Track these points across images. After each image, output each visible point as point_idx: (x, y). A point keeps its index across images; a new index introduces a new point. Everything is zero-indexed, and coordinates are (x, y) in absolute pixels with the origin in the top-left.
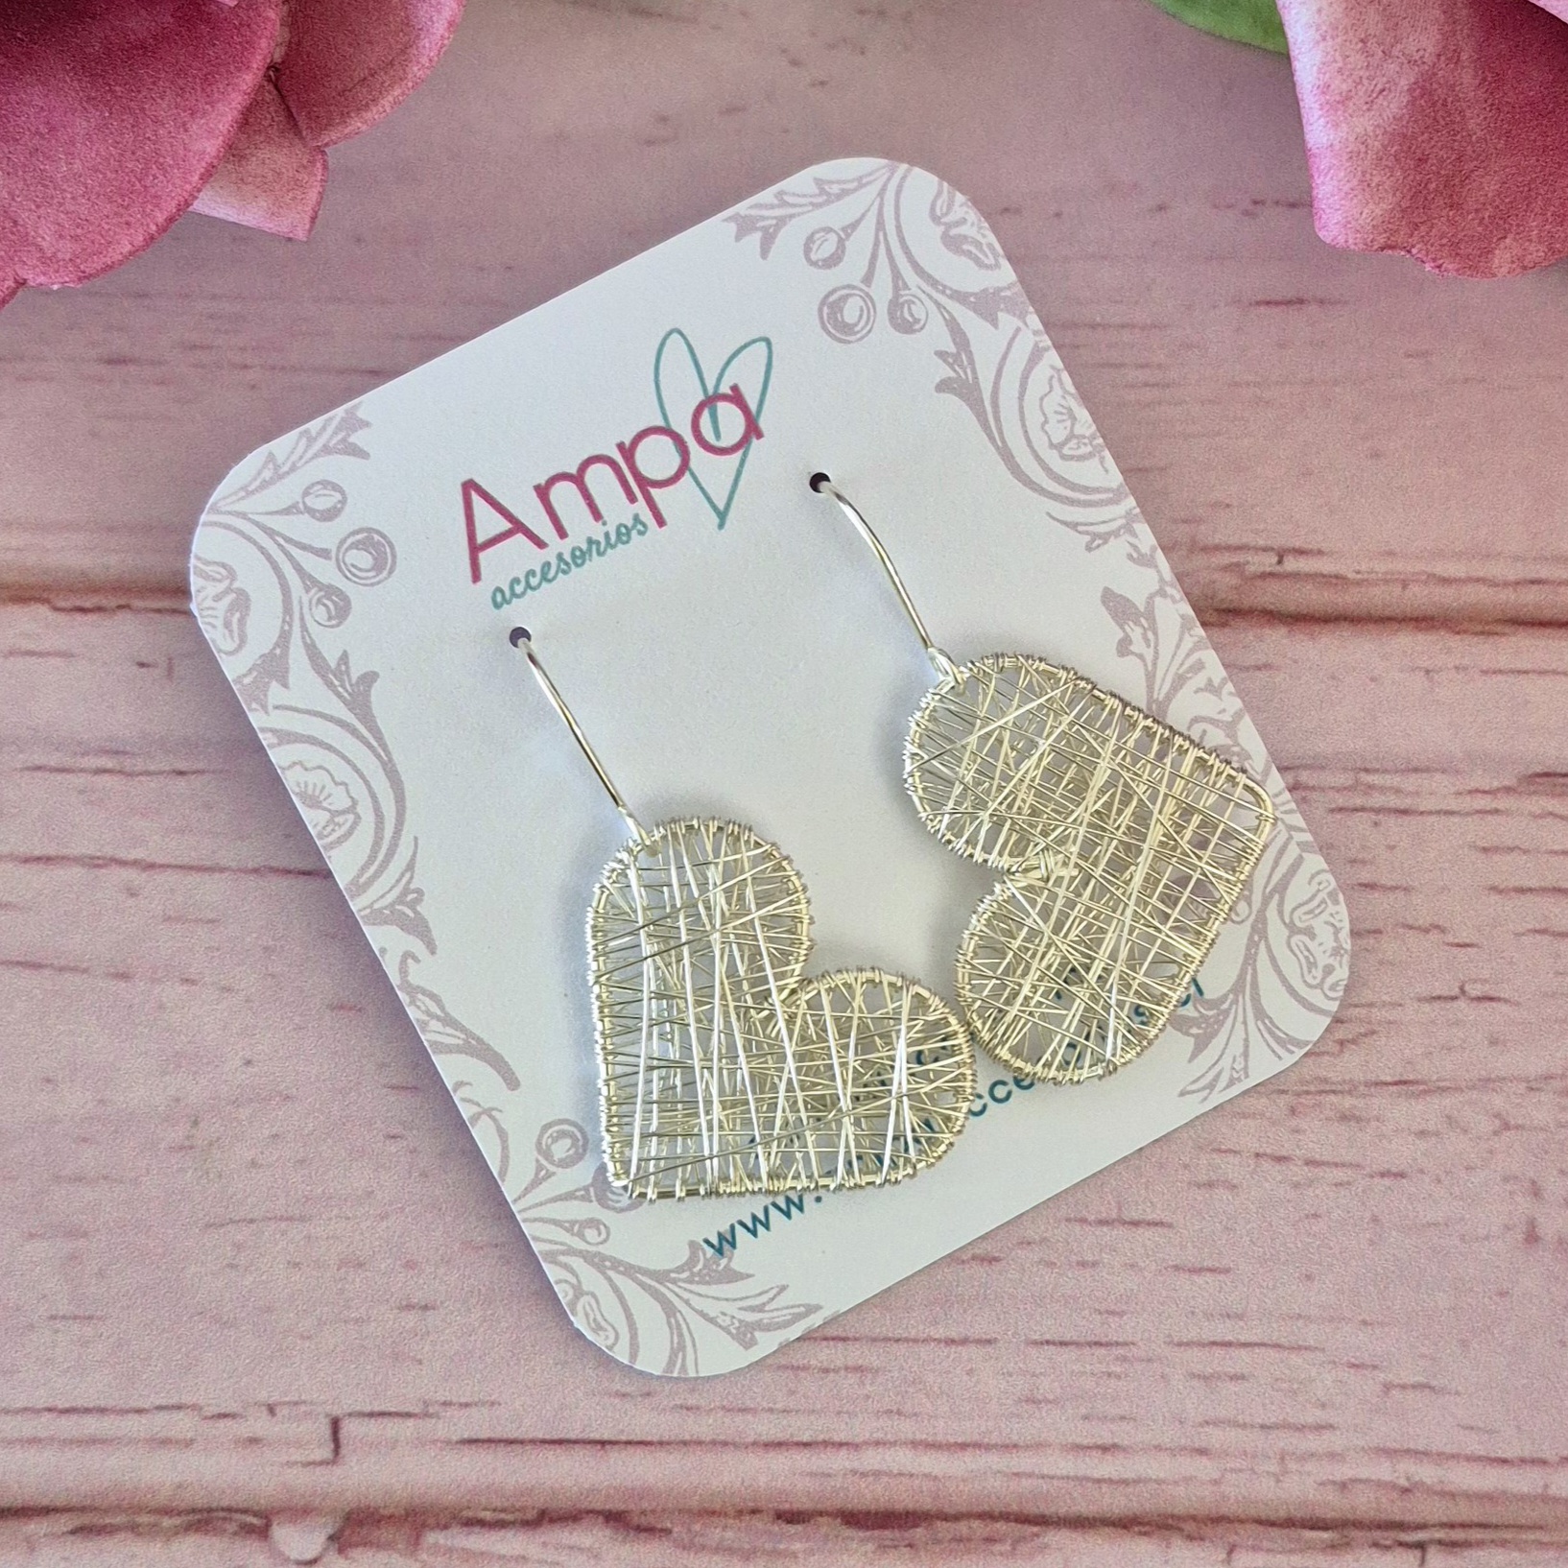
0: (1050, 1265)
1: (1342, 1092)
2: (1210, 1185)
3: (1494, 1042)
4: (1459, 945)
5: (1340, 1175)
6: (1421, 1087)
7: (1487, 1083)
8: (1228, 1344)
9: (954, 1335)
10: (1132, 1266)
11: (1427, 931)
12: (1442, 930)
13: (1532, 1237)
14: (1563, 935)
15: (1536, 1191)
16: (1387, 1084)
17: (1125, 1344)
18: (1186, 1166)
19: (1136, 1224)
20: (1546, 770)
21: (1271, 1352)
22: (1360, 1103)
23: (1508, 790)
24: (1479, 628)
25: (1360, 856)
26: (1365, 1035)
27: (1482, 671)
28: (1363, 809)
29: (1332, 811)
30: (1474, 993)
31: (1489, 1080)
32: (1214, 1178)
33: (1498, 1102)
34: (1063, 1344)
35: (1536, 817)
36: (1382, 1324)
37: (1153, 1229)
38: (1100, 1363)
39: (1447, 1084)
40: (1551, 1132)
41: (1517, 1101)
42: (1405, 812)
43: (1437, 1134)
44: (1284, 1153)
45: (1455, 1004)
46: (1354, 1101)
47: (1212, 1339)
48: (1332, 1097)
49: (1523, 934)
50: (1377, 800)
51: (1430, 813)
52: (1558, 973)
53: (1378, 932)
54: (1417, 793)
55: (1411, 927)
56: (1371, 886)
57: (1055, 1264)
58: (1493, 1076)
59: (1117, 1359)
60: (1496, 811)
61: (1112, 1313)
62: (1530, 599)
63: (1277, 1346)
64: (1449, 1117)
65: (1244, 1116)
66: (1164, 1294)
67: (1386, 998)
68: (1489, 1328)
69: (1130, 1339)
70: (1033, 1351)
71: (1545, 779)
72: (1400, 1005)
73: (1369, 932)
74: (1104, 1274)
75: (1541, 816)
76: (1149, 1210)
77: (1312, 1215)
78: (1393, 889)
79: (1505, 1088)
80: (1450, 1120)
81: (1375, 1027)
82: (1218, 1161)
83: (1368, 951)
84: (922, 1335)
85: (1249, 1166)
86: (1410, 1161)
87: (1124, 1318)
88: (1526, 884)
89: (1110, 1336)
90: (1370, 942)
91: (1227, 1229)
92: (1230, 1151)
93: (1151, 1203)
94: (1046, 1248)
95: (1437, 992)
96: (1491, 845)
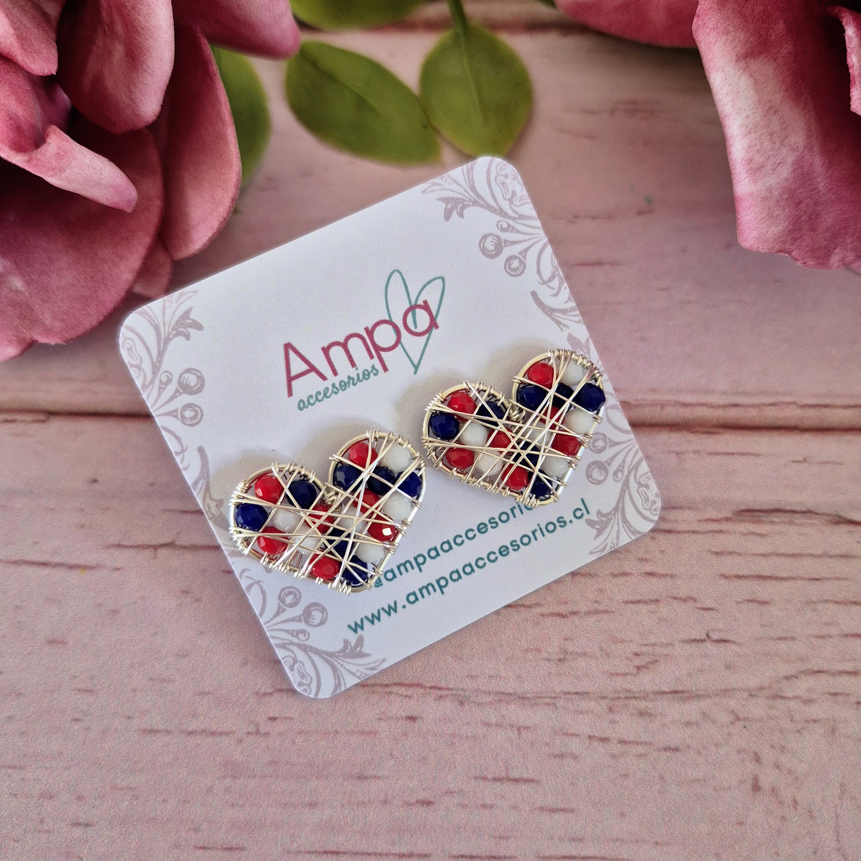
0: (465, 806)
1: (639, 698)
2: (562, 756)
3: (728, 667)
4: (704, 609)
5: (640, 749)
6: (686, 695)
7: (726, 692)
8: (573, 858)
9: (404, 850)
10: (515, 808)
11: (685, 600)
12: (694, 600)
13: (756, 788)
14: (765, 603)
15: (757, 759)
16: (665, 693)
17: (510, 858)
18: (547, 744)
19: (516, 780)
20: (747, 508)
22: (650, 705)
23: (728, 519)
24: (705, 430)
25: (644, 557)
26: (652, 663)
27: (708, 453)
30: (715, 637)
31: (726, 690)
32: (564, 751)
33: (732, 703)
34: (472, 857)
35: (744, 534)
36: (668, 844)
37: (528, 784)
39: (702, 693)
40: (764, 722)
41: (743, 703)
42: (669, 532)
43: (697, 724)
44: (606, 736)
45: (704, 645)
46: (648, 704)
47: (563, 854)
48: (634, 701)
49: (741, 602)
51: (684, 532)
52: (762, 625)
53: (657, 601)
54: (675, 521)
55: (676, 598)
56: (651, 574)
57: (468, 806)
58: (728, 688)
60: (721, 531)
61: (501, 838)
62: (732, 414)
64: (704, 713)
65: (581, 712)
66: (534, 825)
67: (664, 640)
68: (732, 845)
69: (514, 854)
71: (747, 513)
72: (672, 645)
73: (652, 601)
74: (497, 812)
75: (747, 534)
76: (525, 772)
77: (624, 775)
78: (665, 576)
79: (736, 695)
80: (704, 714)
81: (658, 658)
82: (566, 741)
83: (651, 612)
84: (385, 851)
85: (585, 744)
86: (682, 741)
87: (510, 841)
88: (741, 573)
89: (501, 853)
90: (652, 607)
91: (572, 784)
92: (573, 735)
93: (526, 767)
94: (462, 796)
95: (693, 637)
96: (719, 550)
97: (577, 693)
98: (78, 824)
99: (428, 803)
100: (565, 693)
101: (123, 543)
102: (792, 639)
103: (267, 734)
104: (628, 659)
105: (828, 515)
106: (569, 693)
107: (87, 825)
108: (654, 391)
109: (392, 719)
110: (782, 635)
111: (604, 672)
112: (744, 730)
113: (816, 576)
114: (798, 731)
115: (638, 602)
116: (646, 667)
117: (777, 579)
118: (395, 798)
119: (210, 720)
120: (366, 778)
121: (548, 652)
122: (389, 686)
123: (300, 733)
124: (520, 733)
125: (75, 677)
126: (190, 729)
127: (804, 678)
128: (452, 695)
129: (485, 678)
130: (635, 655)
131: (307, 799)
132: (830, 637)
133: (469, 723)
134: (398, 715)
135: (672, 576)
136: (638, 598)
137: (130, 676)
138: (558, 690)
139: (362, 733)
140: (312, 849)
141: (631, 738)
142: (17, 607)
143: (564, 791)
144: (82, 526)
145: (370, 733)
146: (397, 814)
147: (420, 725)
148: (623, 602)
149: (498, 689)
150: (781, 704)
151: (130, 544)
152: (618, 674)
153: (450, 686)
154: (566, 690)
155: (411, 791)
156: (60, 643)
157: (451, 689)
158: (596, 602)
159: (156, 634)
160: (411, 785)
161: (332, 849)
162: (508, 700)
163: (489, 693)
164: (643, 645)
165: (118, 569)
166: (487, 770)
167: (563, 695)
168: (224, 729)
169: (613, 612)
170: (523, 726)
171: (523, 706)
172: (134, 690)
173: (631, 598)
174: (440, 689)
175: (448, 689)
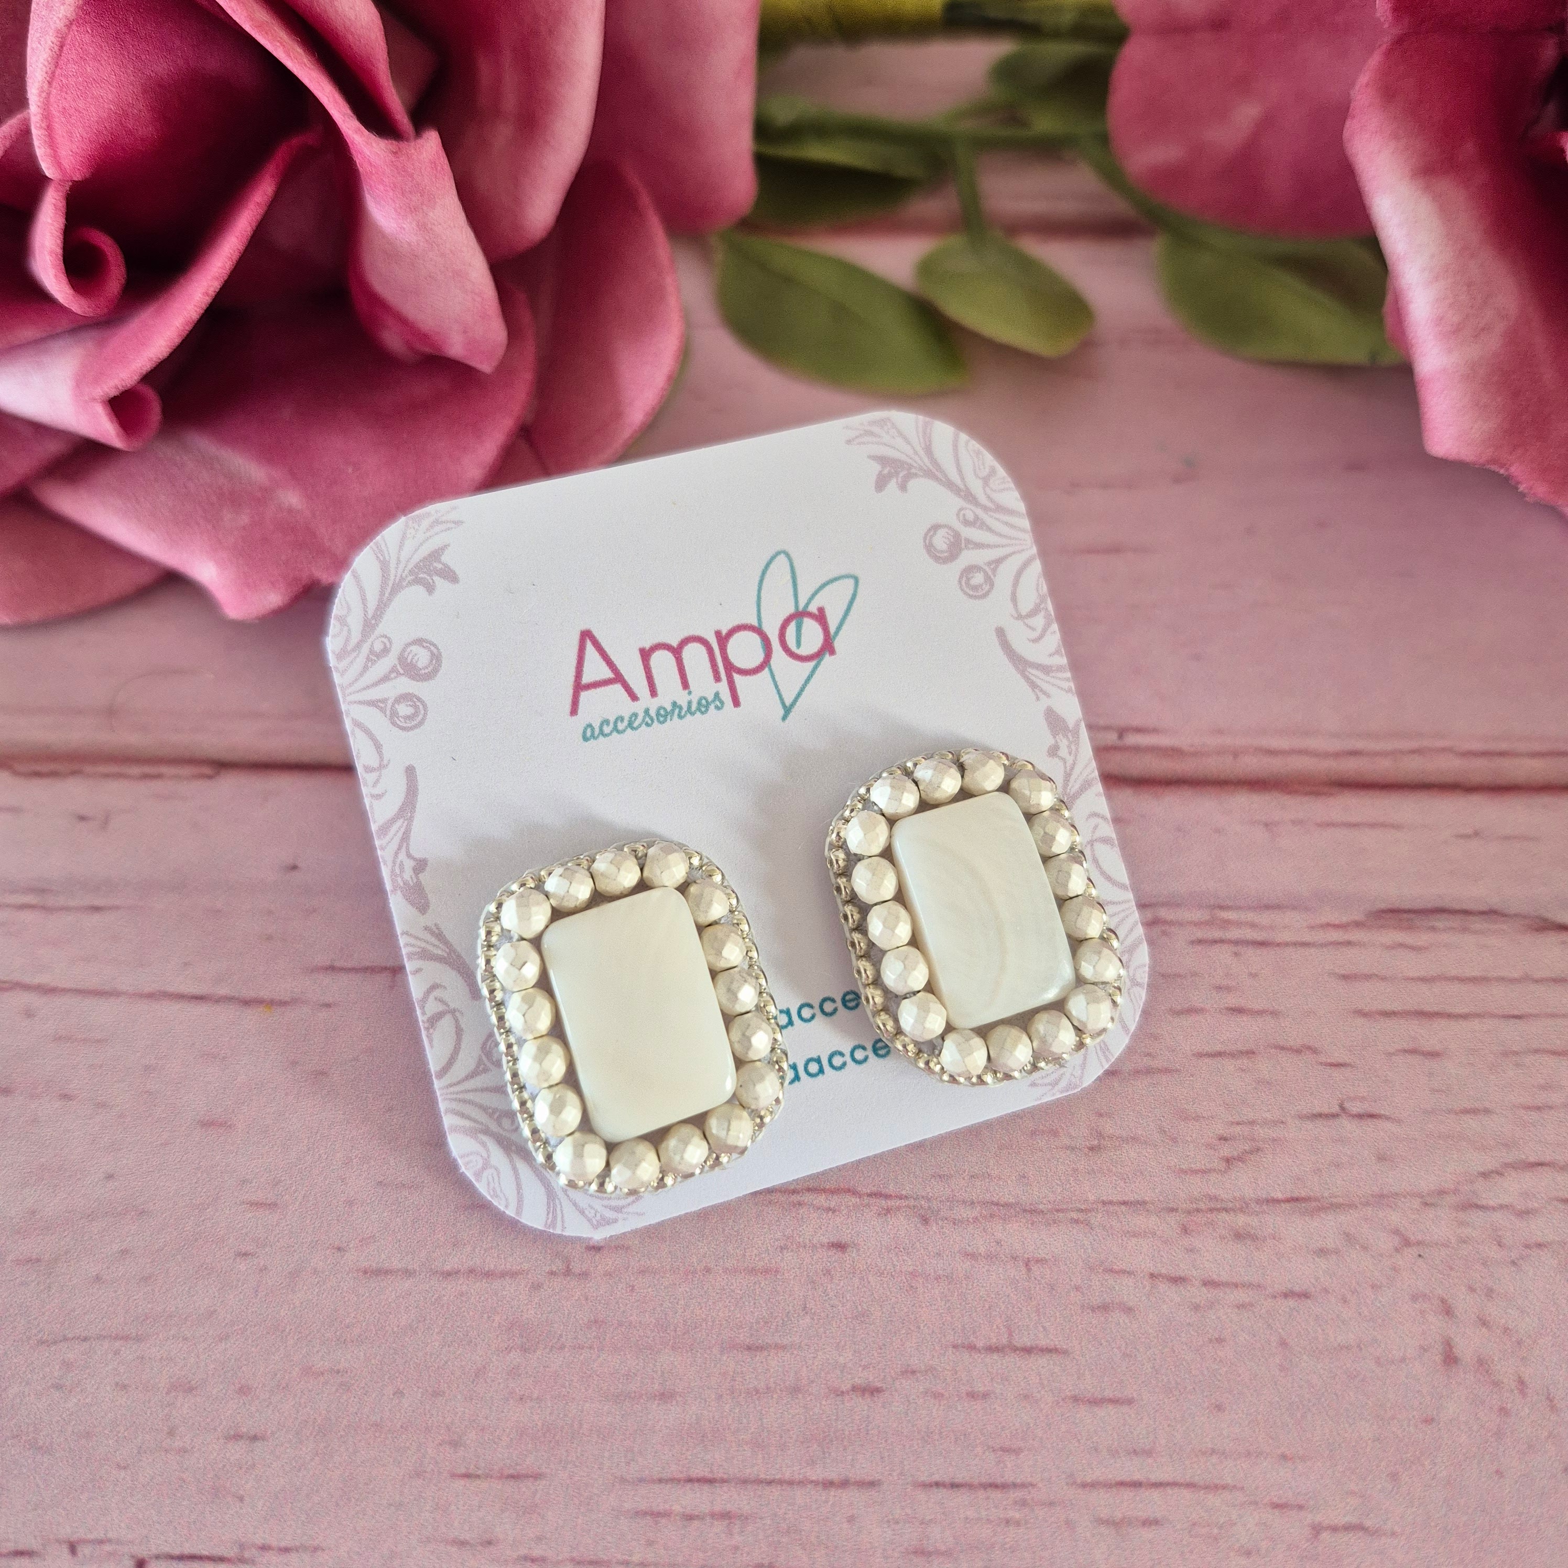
0: (938, 1396)
1: (1233, 1210)
2: (1105, 1308)
3: (1381, 1158)
4: (1332, 1065)
5: (1242, 1296)
6: (1314, 1204)
7: (1382, 1199)
8: (1136, 1485)
9: (833, 1474)
10: (1026, 1397)
11: (1298, 1051)
12: (1314, 1050)
13: (1450, 1359)
14: (1433, 1055)
15: (1448, 1311)
16: (1277, 1201)
17: (1023, 1486)
18: (1077, 1288)
19: (1028, 1350)
20: (1389, 906)
21: (1186, 1493)
22: (1254, 1221)
23: (1358, 925)
24: (1307, 789)
25: (1224, 983)
26: (1251, 1152)
27: (1316, 824)
28: (1222, 941)
29: (1192, 942)
30: (1355, 1110)
31: (1382, 1196)
32: (1108, 1300)
33: (1394, 1218)
34: (954, 1486)
35: (1388, 948)
36: (1303, 1459)
37: (1048, 1356)
38: (996, 1507)
39: (1341, 1200)
40: (1453, 1248)
41: (1414, 1217)
42: (1262, 944)
43: (1337, 1252)
44: (1180, 1273)
45: (1338, 1122)
46: (1247, 1219)
47: (1119, 1479)
48: (1224, 1215)
49: (1393, 1054)
50: (1234, 933)
51: (1287, 944)
52: (1434, 1091)
53: (1250, 1053)
54: (1272, 928)
55: (1282, 1048)
56: (1239, 1011)
57: (943, 1395)
58: (1385, 1192)
59: (1016, 1503)
60: (1349, 943)
61: (1005, 1450)
62: (1350, 767)
63: (1190, 1485)
64: (1347, 1235)
65: (1135, 1235)
66: (1063, 1428)
67: (1268, 1115)
68: (1419, 1458)
69: (1029, 1480)
70: (921, 1495)
71: (1390, 915)
72: (1282, 1122)
73: (1241, 1052)
74: (996, 1406)
75: (1393, 947)
76: (1041, 1336)
77: (1216, 1339)
78: (1261, 1013)
79: (1400, 1203)
80: (1349, 1238)
81: (1261, 1144)
82: (1111, 1282)
83: (1243, 1070)
84: (797, 1477)
85: (1144, 1288)
86: (1313, 1281)
87: (1021, 1456)
88: (1389, 1007)
89: (1006, 1477)
90: (1244, 1062)
91: (1125, 1355)
92: (1124, 1272)
93: (1043, 1327)
94: (932, 1377)
95: (1317, 1110)
96: (1349, 973)
97: (1124, 1203)
98: (237, 1437)
99: (872, 1391)
100: (1104, 1203)
101: (337, 964)
102: (1487, 1111)
103: (584, 1275)
104: (1209, 1146)
105: (1525, 917)
106: (1111, 1203)
107: (255, 1438)
108: (1220, 732)
109: (805, 1247)
110: (1468, 1105)
111: (1169, 1168)
112: (1420, 1259)
113: (1516, 1013)
114: (1514, 1263)
115: (1219, 1054)
116: (1240, 1159)
117: (1450, 1016)
118: (813, 1382)
119: (483, 1252)
120: (761, 1348)
121: (1071, 1137)
122: (798, 1193)
123: (642, 1272)
124: (1029, 1270)
125: (244, 1181)
126: (448, 1268)
127: (1513, 1174)
128: (908, 1206)
129: (964, 1179)
130: (1220, 1139)
131: (656, 1386)
132: (1551, 1108)
133: (939, 1254)
134: (815, 1241)
135: (1274, 1014)
136: (1218, 1048)
137: (343, 1180)
138: (1092, 1198)
139: (753, 1271)
140: (664, 1476)
141: (1224, 1277)
142: (147, 1068)
143: (1112, 1367)
144: (270, 938)
145: (766, 1271)
146: (816, 1410)
147: (854, 1258)
148: (1194, 1055)
149: (988, 1197)
150: (1476, 1217)
151: (349, 965)
152: (1195, 1172)
153: (904, 1192)
154: (1105, 1198)
155: (842, 1372)
156: (221, 1125)
157: (906, 1197)
158: (1149, 1055)
159: (390, 1109)
160: (841, 1360)
161: (701, 1474)
162: (1005, 1215)
163: (973, 1203)
164: (1232, 1123)
165: (328, 1005)
166: (974, 1333)
167: (1100, 1206)
168: (508, 1266)
169: (1177, 1070)
170: (1033, 1257)
171: (1032, 1224)
172: (350, 1203)
173: (1207, 1049)
174: (888, 1197)
175: (901, 1197)
